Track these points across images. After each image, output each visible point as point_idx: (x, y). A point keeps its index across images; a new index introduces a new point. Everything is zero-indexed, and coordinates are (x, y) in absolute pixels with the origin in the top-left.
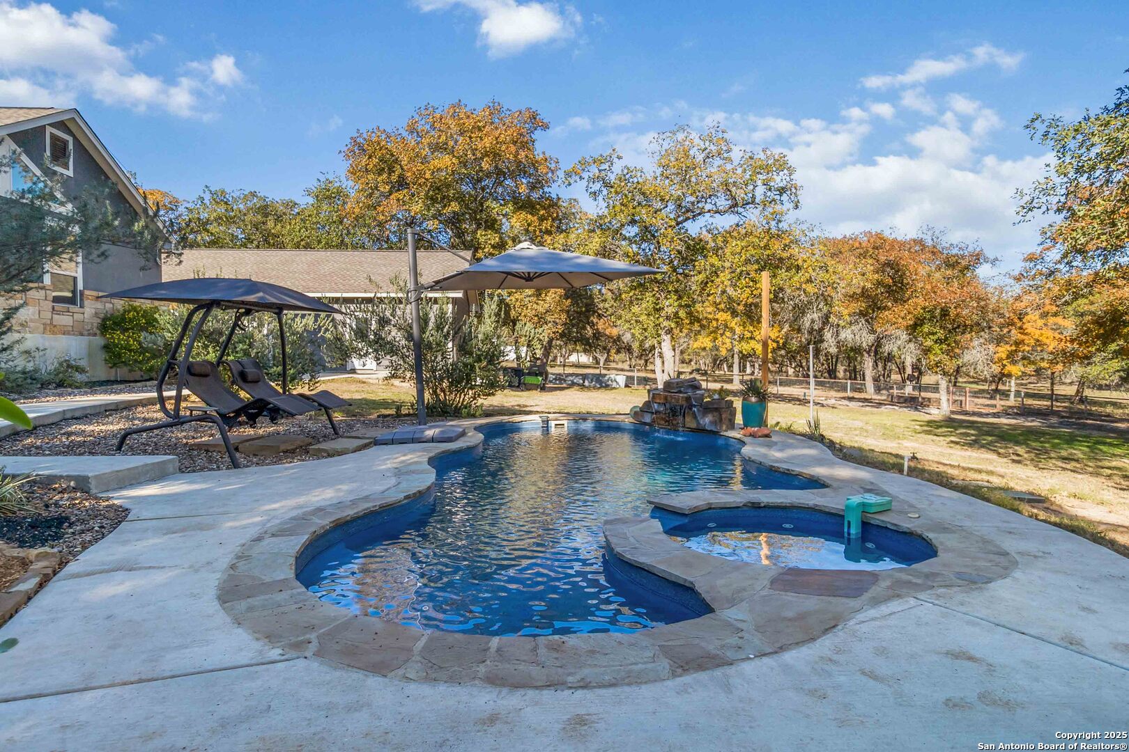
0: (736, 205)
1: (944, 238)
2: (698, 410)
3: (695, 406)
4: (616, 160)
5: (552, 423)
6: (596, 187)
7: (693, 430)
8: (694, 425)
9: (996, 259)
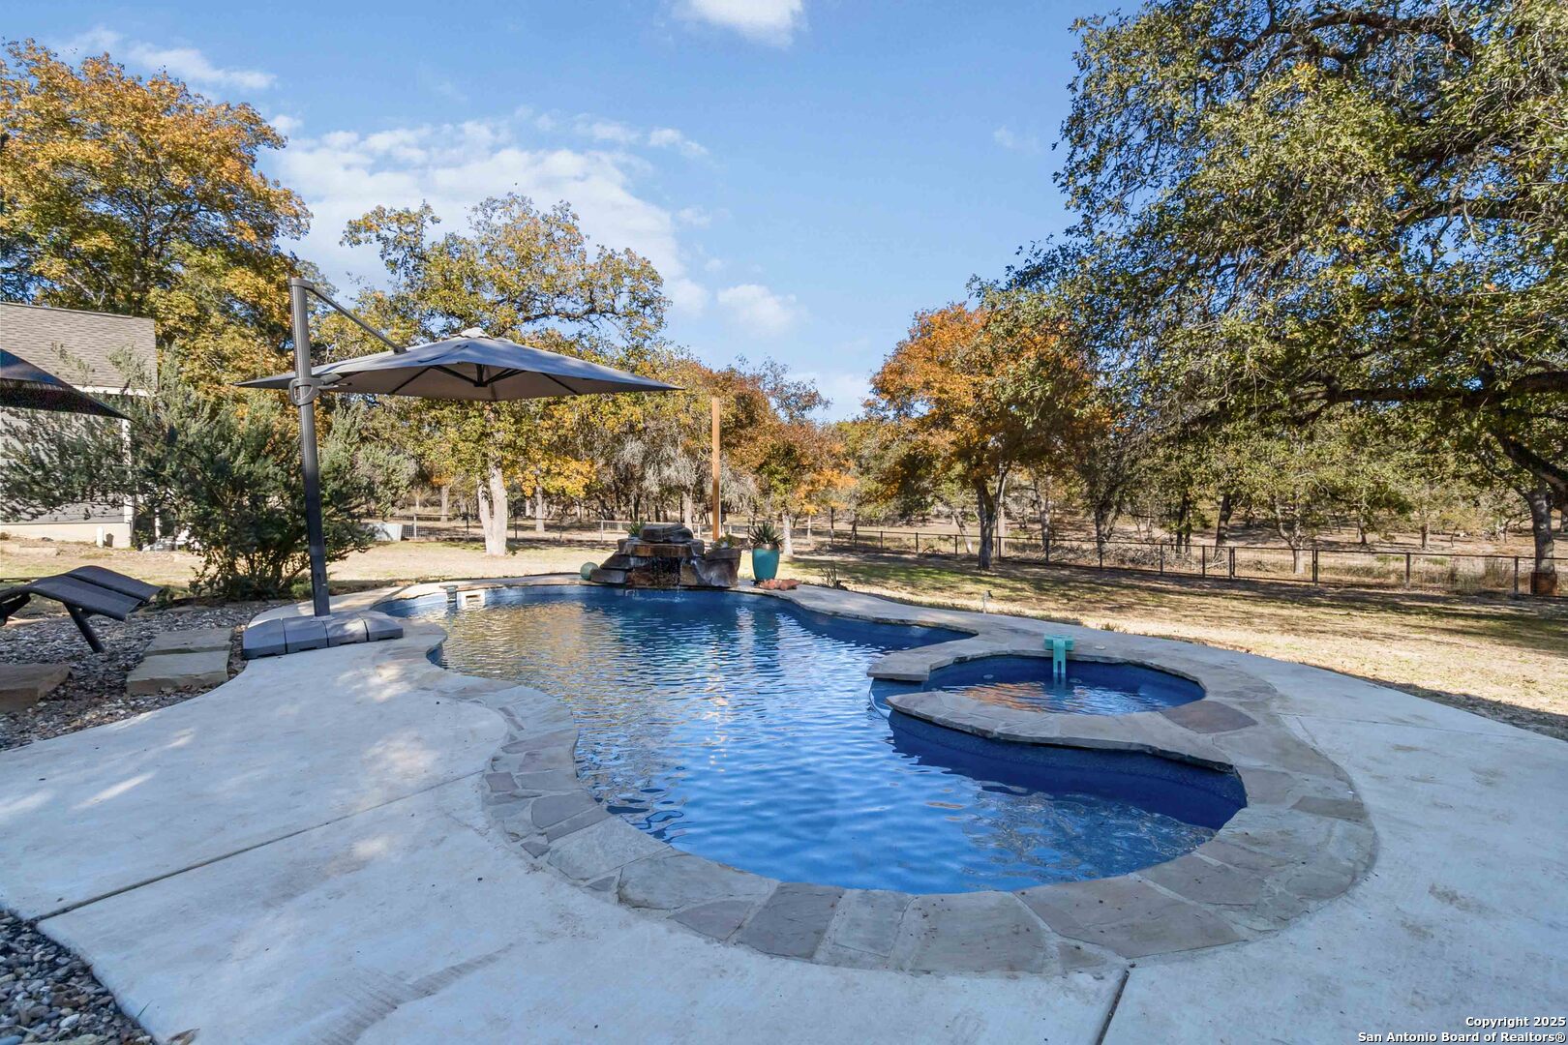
0: (592, 311)
1: (784, 376)
2: (699, 563)
3: (694, 558)
4: (428, 223)
5: (462, 596)
6: (397, 255)
7: (690, 588)
8: (693, 582)
9: (828, 402)
